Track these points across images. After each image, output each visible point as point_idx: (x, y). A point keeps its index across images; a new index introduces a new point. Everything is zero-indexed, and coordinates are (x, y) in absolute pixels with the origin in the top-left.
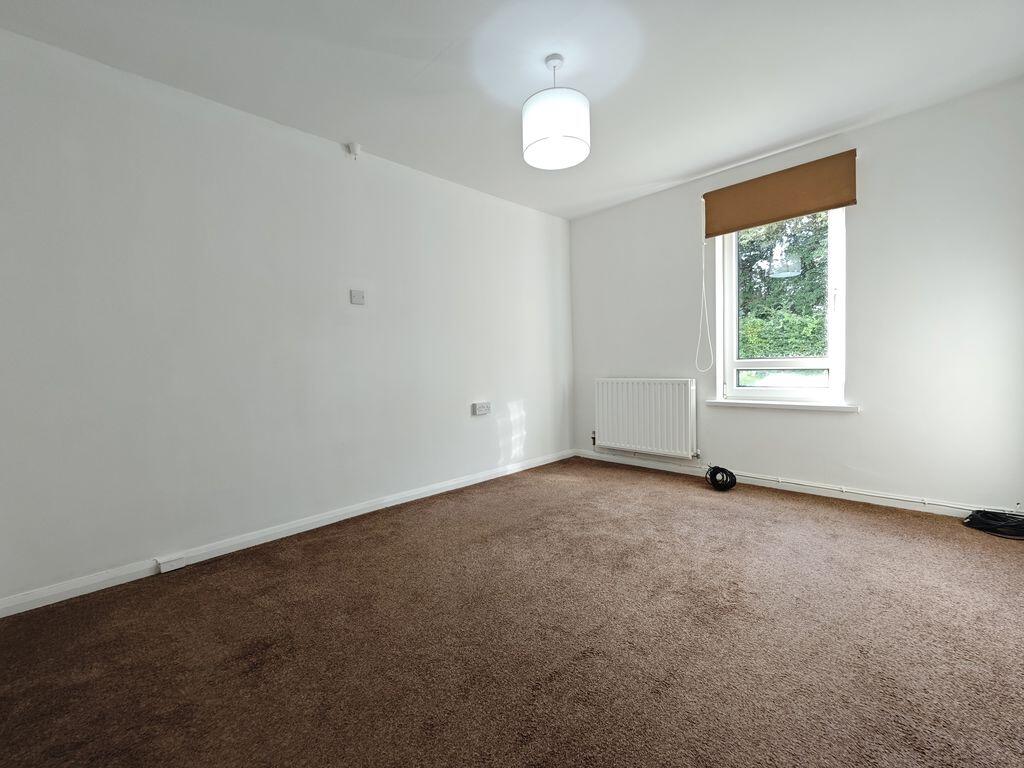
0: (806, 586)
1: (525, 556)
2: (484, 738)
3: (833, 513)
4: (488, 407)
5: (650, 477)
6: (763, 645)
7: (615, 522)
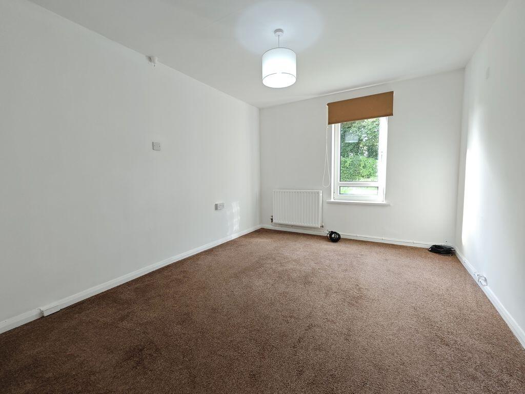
0: (385, 283)
1: (261, 282)
2: (282, 375)
3: (382, 250)
4: (223, 205)
5: (302, 237)
6: (379, 311)
7: (295, 261)
